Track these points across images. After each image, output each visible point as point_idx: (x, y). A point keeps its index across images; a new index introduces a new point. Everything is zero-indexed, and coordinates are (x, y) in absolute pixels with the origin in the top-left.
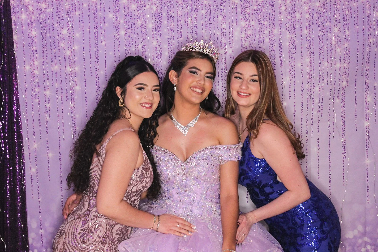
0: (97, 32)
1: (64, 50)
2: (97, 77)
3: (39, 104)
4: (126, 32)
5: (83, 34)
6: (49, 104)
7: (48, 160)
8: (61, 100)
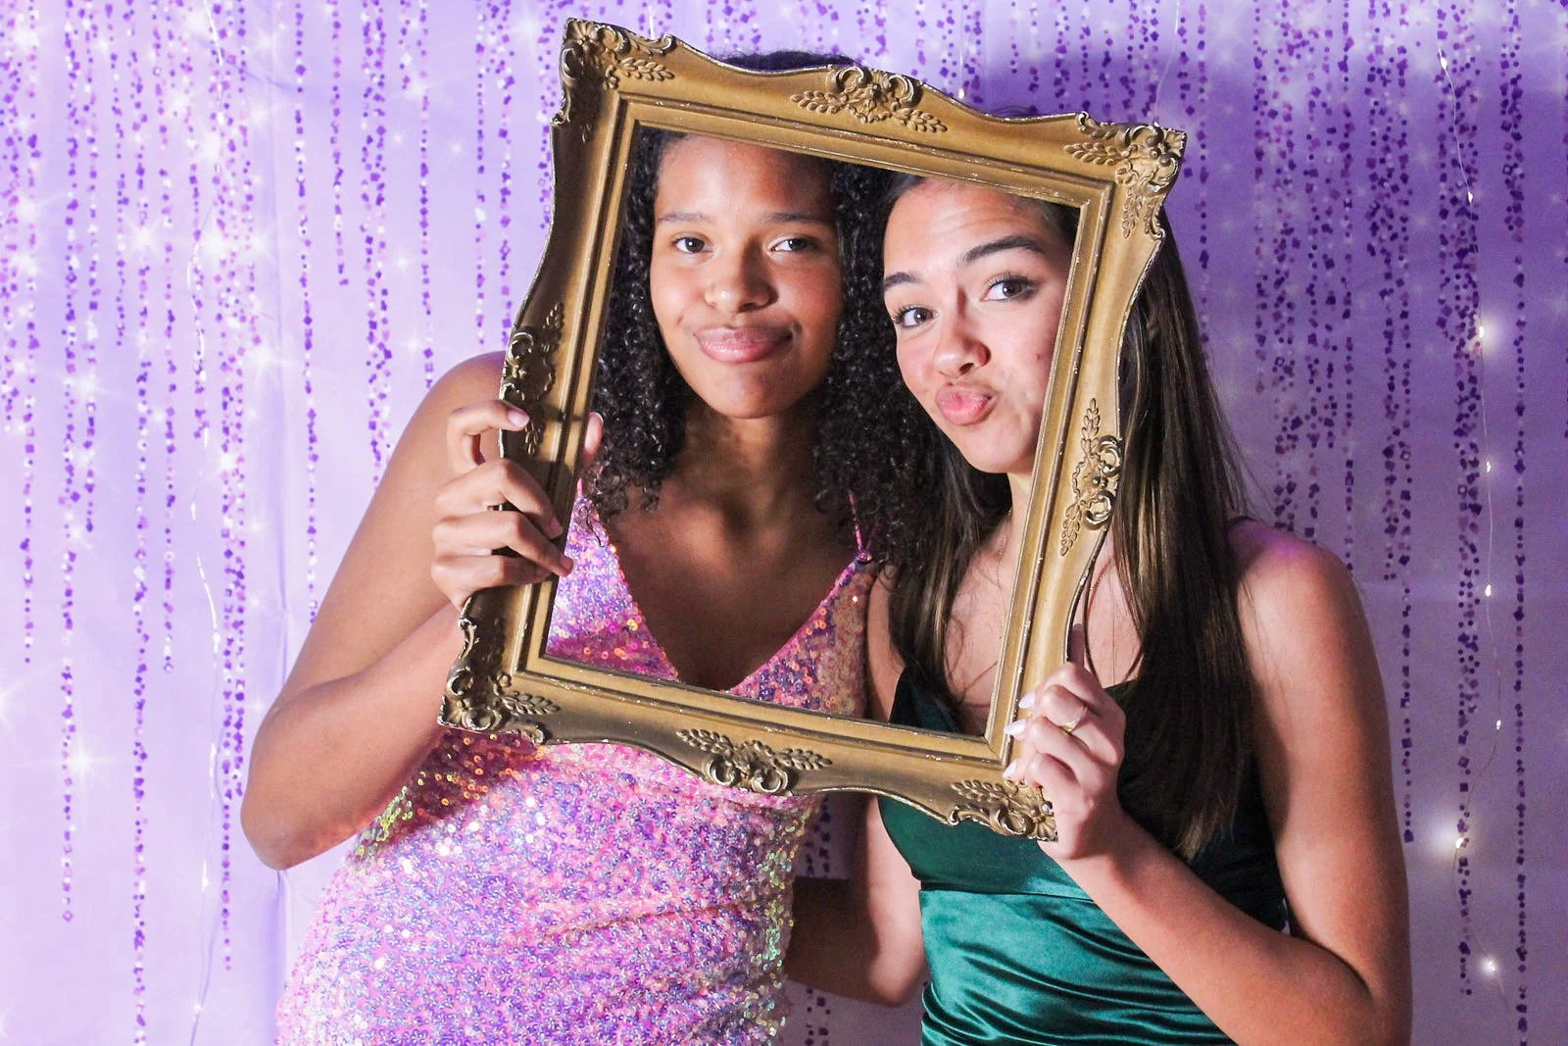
0: (380, 25)
1: (191, 129)
2: (377, 290)
3: (30, 449)
4: (547, 22)
5: (300, 34)
6: (92, 452)
7: (68, 792)
8: (165, 429)
